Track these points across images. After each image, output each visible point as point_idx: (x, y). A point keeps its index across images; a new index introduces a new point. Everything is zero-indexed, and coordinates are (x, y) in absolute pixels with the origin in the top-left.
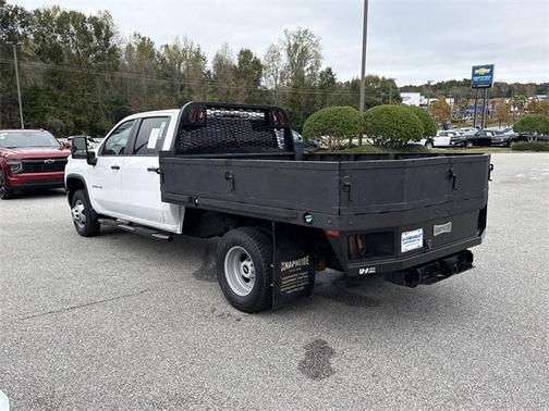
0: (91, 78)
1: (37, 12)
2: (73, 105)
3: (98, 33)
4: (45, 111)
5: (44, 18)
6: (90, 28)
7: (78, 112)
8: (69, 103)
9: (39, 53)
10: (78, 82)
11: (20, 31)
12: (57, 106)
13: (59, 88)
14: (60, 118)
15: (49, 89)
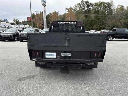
0: (105, 17)
1: (95, 3)
2: (100, 24)
3: (108, 6)
4: (93, 25)
5: (96, 4)
6: (107, 5)
7: (101, 25)
8: (99, 23)
9: (94, 12)
10: (102, 18)
11: (91, 8)
12: (96, 24)
13: (97, 20)
14: (96, 26)
15: (95, 20)
